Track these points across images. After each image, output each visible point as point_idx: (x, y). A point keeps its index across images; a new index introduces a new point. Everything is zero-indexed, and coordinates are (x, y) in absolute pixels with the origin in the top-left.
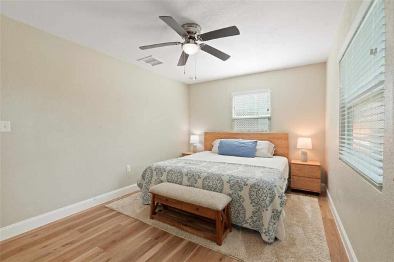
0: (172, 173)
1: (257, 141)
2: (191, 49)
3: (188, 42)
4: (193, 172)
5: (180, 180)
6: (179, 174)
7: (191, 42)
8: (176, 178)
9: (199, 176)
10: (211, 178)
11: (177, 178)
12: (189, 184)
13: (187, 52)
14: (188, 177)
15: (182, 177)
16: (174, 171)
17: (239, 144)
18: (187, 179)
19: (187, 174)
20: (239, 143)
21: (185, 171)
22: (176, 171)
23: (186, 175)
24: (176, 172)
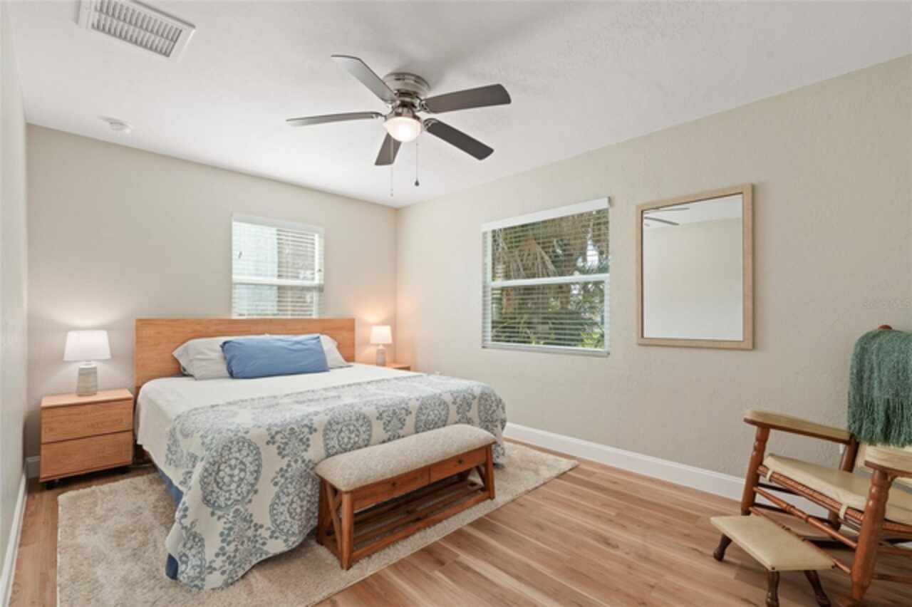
0: (340, 426)
1: (318, 337)
2: (406, 129)
3: (398, 115)
4: (391, 405)
5: (364, 436)
6: (361, 422)
7: (404, 113)
8: (353, 436)
9: (407, 410)
10: (428, 406)
11: (357, 436)
12: (386, 436)
13: (397, 136)
14: (382, 422)
15: (370, 425)
16: (341, 420)
17: (290, 345)
18: (382, 426)
19: (381, 414)
20: (290, 343)
21: (370, 411)
22: (347, 418)
23: (378, 418)
24: (350, 420)
